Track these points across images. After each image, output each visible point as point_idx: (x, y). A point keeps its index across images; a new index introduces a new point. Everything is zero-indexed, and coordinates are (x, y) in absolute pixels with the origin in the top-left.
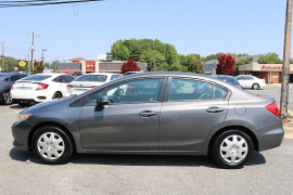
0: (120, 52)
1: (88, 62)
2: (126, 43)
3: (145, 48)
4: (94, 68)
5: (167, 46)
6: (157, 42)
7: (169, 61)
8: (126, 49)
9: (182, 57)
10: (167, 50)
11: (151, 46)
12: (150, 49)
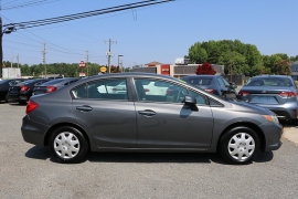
0: (197, 54)
1: (163, 67)
2: (205, 45)
3: (224, 49)
4: (169, 72)
5: (248, 46)
6: (237, 42)
7: (250, 63)
8: (204, 51)
9: (266, 58)
10: (249, 51)
11: (231, 47)
12: (229, 51)
